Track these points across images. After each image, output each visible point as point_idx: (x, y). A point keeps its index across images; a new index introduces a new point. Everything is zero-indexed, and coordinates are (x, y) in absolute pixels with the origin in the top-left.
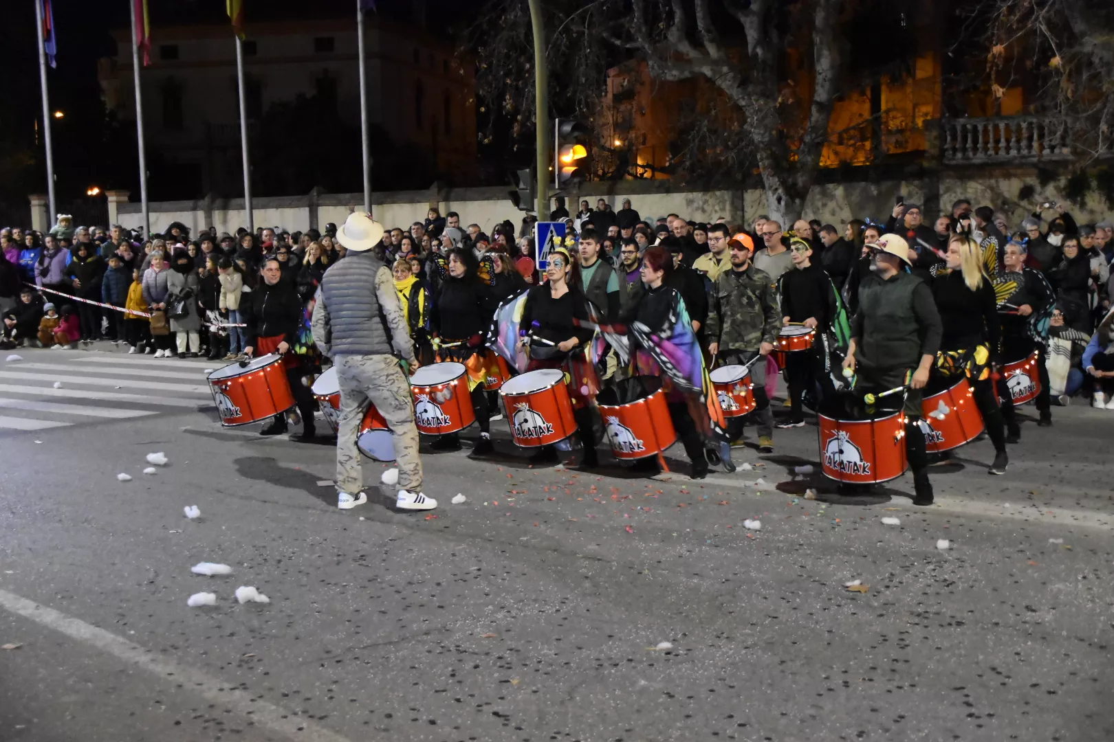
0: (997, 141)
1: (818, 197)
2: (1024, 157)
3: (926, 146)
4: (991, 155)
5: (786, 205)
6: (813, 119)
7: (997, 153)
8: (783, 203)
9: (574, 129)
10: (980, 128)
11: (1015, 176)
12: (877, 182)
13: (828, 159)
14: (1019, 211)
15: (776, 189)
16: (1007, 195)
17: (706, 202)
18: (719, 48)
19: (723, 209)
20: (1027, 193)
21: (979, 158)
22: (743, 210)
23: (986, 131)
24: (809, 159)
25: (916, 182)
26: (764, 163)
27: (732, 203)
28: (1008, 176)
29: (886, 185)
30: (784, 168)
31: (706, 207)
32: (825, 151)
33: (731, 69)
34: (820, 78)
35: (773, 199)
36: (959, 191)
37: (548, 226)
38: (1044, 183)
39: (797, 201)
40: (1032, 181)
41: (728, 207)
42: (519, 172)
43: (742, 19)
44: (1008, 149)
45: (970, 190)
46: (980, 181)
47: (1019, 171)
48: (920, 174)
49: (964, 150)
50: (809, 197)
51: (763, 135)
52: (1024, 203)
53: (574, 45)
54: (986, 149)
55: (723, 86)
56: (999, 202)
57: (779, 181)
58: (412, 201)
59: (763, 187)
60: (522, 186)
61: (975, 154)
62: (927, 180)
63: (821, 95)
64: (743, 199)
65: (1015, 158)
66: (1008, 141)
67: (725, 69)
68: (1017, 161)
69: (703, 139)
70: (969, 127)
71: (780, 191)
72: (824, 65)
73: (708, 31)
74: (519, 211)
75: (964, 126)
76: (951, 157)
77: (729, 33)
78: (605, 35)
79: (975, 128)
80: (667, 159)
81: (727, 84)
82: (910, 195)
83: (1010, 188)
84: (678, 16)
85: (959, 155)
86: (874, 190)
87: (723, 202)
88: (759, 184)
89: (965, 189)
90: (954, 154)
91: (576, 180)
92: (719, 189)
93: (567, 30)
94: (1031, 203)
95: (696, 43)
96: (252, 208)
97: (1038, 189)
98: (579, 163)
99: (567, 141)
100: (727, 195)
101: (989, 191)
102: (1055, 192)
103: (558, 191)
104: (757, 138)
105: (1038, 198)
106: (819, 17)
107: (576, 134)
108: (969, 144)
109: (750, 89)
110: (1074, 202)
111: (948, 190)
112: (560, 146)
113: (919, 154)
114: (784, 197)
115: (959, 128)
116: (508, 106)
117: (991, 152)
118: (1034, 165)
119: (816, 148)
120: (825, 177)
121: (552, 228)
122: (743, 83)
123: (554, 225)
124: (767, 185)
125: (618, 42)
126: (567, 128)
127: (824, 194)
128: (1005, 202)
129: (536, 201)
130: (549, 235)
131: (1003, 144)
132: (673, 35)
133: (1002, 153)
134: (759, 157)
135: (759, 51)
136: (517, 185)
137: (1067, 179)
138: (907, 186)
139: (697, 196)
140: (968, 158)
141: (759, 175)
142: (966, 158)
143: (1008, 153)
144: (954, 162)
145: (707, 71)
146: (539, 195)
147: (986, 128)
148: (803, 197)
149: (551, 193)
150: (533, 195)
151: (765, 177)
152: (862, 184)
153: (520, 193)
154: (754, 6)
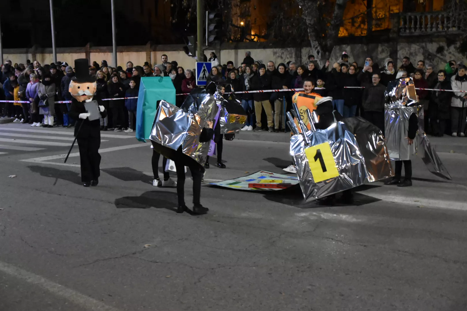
0: (426, 25)
1: (338, 51)
2: (440, 32)
3: (391, 27)
4: (423, 31)
5: (322, 56)
6: (335, 13)
7: (426, 30)
8: (320, 54)
9: (215, 16)
10: (418, 18)
11: (435, 42)
12: (367, 44)
13: (342, 33)
14: (436, 59)
15: (317, 48)
16: (430, 51)
17: (283, 53)
19: (291, 57)
20: (440, 50)
21: (417, 33)
22: (301, 57)
24: (333, 32)
25: (386, 45)
26: (311, 35)
27: (296, 54)
28: (431, 42)
29: (371, 46)
31: (283, 56)
32: (341, 29)
35: (315, 51)
36: (407, 48)
37: (202, 64)
38: (449, 46)
39: (327, 53)
40: (443, 44)
41: (294, 56)
42: (189, 37)
44: (432, 28)
45: (413, 48)
46: (418, 44)
47: (437, 39)
48: (388, 40)
49: (410, 28)
50: (333, 52)
51: (311, 20)
52: (439, 55)
54: (421, 28)
56: (427, 54)
57: (318, 43)
58: (137, 51)
59: (311, 46)
60: (190, 44)
61: (415, 31)
62: (391, 43)
64: (301, 52)
65: (435, 32)
66: (432, 24)
68: (436, 34)
69: (281, 22)
70: (413, 17)
71: (319, 48)
74: (188, 56)
75: (410, 17)
76: (403, 32)
79: (416, 17)
80: (263, 32)
82: (383, 51)
83: (432, 47)
85: (408, 31)
86: (365, 48)
87: (291, 54)
88: (309, 45)
89: (410, 48)
90: (405, 31)
91: (216, 41)
92: (289, 47)
94: (442, 55)
96: (56, 53)
97: (446, 48)
98: (217, 33)
99: (212, 22)
100: (293, 50)
101: (422, 49)
102: (454, 50)
103: (207, 47)
104: (308, 22)
105: (445, 52)
107: (216, 18)
108: (412, 26)
111: (401, 48)
112: (209, 24)
113: (387, 30)
114: (320, 51)
115: (408, 18)
116: (185, 4)
117: (423, 29)
118: (444, 36)
119: (336, 28)
120: (341, 42)
121: (204, 65)
123: (205, 63)
124: (312, 45)
126: (212, 16)
128: (430, 54)
129: (197, 52)
130: (203, 69)
131: (429, 26)
133: (429, 30)
134: (308, 31)
136: (188, 44)
137: (460, 43)
138: (381, 46)
139: (278, 50)
140: (412, 33)
141: (309, 40)
142: (411, 32)
143: (431, 30)
144: (404, 35)
146: (198, 49)
147: (421, 18)
148: (330, 52)
149: (204, 48)
150: (195, 49)
151: (311, 42)
152: (360, 45)
153: (189, 48)
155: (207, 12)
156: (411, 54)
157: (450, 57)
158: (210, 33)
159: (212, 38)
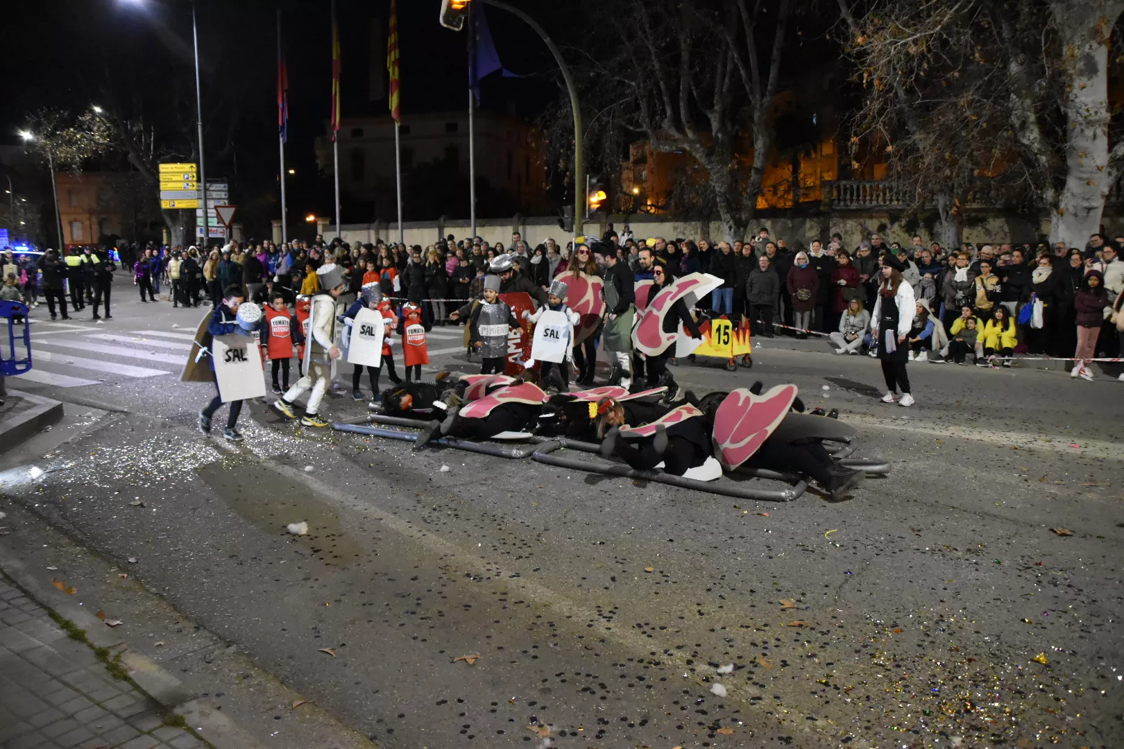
0: (865, 197)
2: (880, 206)
3: (823, 197)
4: (861, 204)
5: (735, 232)
6: (752, 179)
7: (864, 203)
8: (732, 230)
9: (598, 181)
10: (855, 187)
11: (875, 217)
12: (792, 218)
13: (761, 204)
15: (728, 222)
16: (870, 229)
17: (685, 228)
18: (694, 133)
19: (696, 233)
20: (882, 228)
21: (854, 206)
22: (709, 233)
23: (858, 188)
24: (749, 203)
25: (815, 220)
26: (721, 205)
27: (702, 229)
28: (871, 217)
29: (797, 221)
30: (734, 207)
31: (684, 230)
32: (760, 199)
33: (702, 145)
34: (756, 154)
35: (726, 227)
36: (841, 225)
38: (892, 223)
39: (742, 229)
40: (885, 221)
41: (699, 231)
42: (565, 208)
43: (710, 116)
44: (871, 200)
45: (848, 225)
46: (855, 220)
47: (878, 215)
48: (818, 214)
49: (845, 200)
50: (749, 227)
51: (721, 187)
53: (603, 129)
54: (858, 200)
55: (697, 157)
56: (866, 233)
57: (730, 216)
58: (502, 225)
59: (721, 220)
60: (566, 216)
61: (851, 203)
62: (822, 218)
63: (758, 163)
64: (708, 227)
65: (874, 207)
66: (871, 195)
67: (698, 146)
68: (876, 209)
69: (683, 189)
70: (848, 186)
71: (731, 222)
72: (759, 145)
73: (688, 122)
74: (564, 231)
75: (845, 186)
76: (836, 204)
77: (701, 123)
78: (623, 123)
79: (852, 187)
80: (660, 201)
81: (699, 156)
82: (811, 228)
83: (873, 224)
84: (669, 112)
85: (842, 203)
86: (790, 224)
87: (697, 229)
88: (718, 218)
89: (845, 225)
90: (839, 203)
91: (600, 213)
92: (694, 221)
93: (599, 120)
94: (884, 235)
95: (680, 129)
96: (402, 229)
97: (889, 226)
98: (601, 202)
99: (594, 189)
100: (699, 224)
101: (859, 227)
102: (899, 229)
103: (588, 220)
104: (717, 189)
105: (888, 231)
106: (757, 116)
107: (600, 184)
108: (848, 197)
109: (713, 159)
110: (910, 235)
111: (835, 225)
112: (590, 191)
113: (817, 202)
114: (733, 227)
115: (842, 187)
116: (561, 167)
118: (887, 211)
119: (754, 196)
120: (760, 215)
122: (709, 154)
124: (723, 219)
125: (631, 128)
126: (594, 181)
127: (759, 225)
128: (869, 233)
129: (575, 227)
132: (666, 124)
133: (867, 203)
134: (718, 200)
135: (720, 135)
136: (563, 215)
137: (905, 221)
138: (810, 222)
139: (680, 225)
140: (847, 206)
141: (718, 211)
143: (871, 203)
144: (838, 208)
145: (687, 147)
146: (576, 222)
148: (745, 227)
149: (584, 221)
150: (573, 223)
151: (722, 213)
152: (783, 220)
153: (565, 221)
154: (717, 108)
155: (588, 176)
156: (846, 232)
157: (895, 238)
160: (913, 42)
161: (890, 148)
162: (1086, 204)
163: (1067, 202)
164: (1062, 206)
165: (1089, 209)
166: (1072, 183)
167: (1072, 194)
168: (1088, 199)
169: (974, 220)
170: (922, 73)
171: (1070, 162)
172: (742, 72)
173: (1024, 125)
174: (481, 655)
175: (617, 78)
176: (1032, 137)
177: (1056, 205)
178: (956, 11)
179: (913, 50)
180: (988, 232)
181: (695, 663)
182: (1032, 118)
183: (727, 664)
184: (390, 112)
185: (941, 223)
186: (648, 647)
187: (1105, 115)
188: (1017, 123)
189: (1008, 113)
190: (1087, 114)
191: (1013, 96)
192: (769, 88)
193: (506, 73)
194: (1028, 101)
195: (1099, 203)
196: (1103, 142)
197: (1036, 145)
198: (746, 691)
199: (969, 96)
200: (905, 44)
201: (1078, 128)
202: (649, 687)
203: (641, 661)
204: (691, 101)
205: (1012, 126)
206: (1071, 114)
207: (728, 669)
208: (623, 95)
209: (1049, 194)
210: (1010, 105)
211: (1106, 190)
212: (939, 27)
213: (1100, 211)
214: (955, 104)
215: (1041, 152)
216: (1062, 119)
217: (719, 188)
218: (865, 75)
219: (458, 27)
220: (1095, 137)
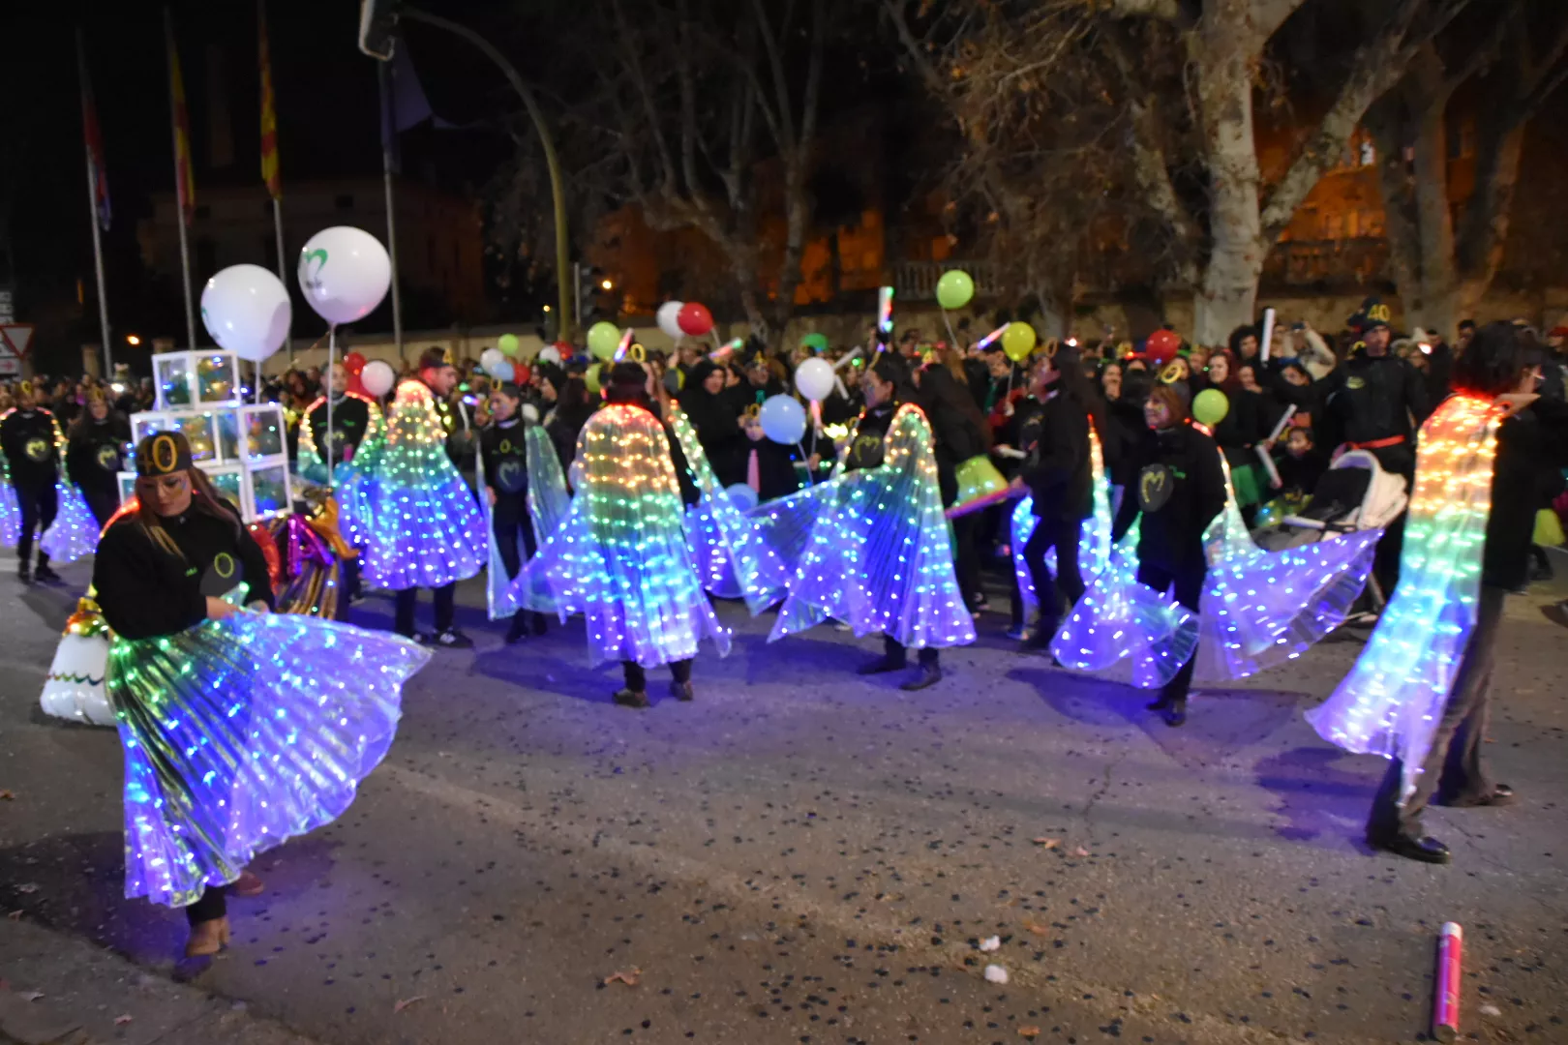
6: (788, 262)
9: (592, 272)
10: (924, 270)
12: (841, 314)
13: (802, 296)
18: (706, 202)
24: (786, 296)
26: (747, 300)
30: (763, 303)
32: (799, 290)
33: (717, 219)
34: (792, 228)
39: (778, 333)
43: (725, 178)
46: (926, 314)
49: (913, 288)
51: (746, 276)
55: (711, 234)
56: (942, 332)
60: (546, 323)
61: (921, 292)
63: (794, 241)
67: (712, 219)
70: (915, 269)
71: (763, 324)
72: (796, 216)
73: (696, 187)
75: (912, 270)
76: (902, 294)
77: (714, 188)
78: (606, 190)
79: (920, 270)
81: (714, 232)
83: (950, 320)
84: (670, 174)
86: (840, 322)
94: (967, 333)
95: (686, 197)
97: (972, 319)
101: (933, 323)
102: (985, 324)
104: (741, 279)
105: (972, 327)
106: (790, 177)
108: (917, 283)
109: (735, 237)
112: (581, 287)
114: (766, 330)
115: (908, 270)
116: (523, 253)
119: (792, 287)
120: (799, 311)
122: (730, 229)
124: (750, 319)
125: (618, 197)
126: (587, 272)
127: (800, 325)
128: (946, 332)
132: (667, 191)
134: (743, 295)
135: (741, 205)
136: (543, 321)
137: (993, 312)
140: (916, 295)
145: (696, 221)
146: (562, 331)
147: (929, 271)
150: (557, 329)
152: (830, 317)
153: (545, 329)
154: (735, 166)
155: (577, 267)
158: (584, 302)
159: (588, 311)
160: (1023, 75)
161: (993, 216)
162: (1237, 285)
163: (1213, 282)
164: (1209, 286)
165: (1241, 291)
166: (1219, 258)
167: (1222, 273)
168: (1237, 278)
169: (1085, 309)
170: (1037, 117)
171: (1216, 231)
172: (770, 118)
173: (1153, 187)
174: (641, 969)
175: (597, 128)
176: (1165, 200)
177: (1199, 286)
178: (1074, 35)
179: (1025, 86)
180: (1100, 324)
181: (945, 941)
182: (1162, 175)
183: (988, 936)
184: (264, 182)
185: (1041, 315)
186: (870, 926)
187: (1252, 170)
188: (1145, 183)
189: (1134, 166)
190: (1233, 170)
191: (1138, 148)
192: (805, 138)
193: (440, 123)
194: (1158, 154)
195: (1251, 283)
196: (1252, 206)
197: (1171, 212)
198: (1031, 972)
199: (1093, 146)
200: (1017, 79)
201: (1223, 190)
202: (898, 983)
203: (869, 947)
204: (698, 155)
205: (1139, 186)
206: (1218, 172)
207: (993, 943)
208: (606, 152)
209: (1190, 273)
210: (1136, 159)
211: (1259, 267)
212: (1053, 57)
213: (1252, 295)
214: (1073, 157)
215: (1176, 218)
216: (1205, 177)
217: (742, 277)
218: (961, 121)
219: (386, 53)
220: (1243, 200)
